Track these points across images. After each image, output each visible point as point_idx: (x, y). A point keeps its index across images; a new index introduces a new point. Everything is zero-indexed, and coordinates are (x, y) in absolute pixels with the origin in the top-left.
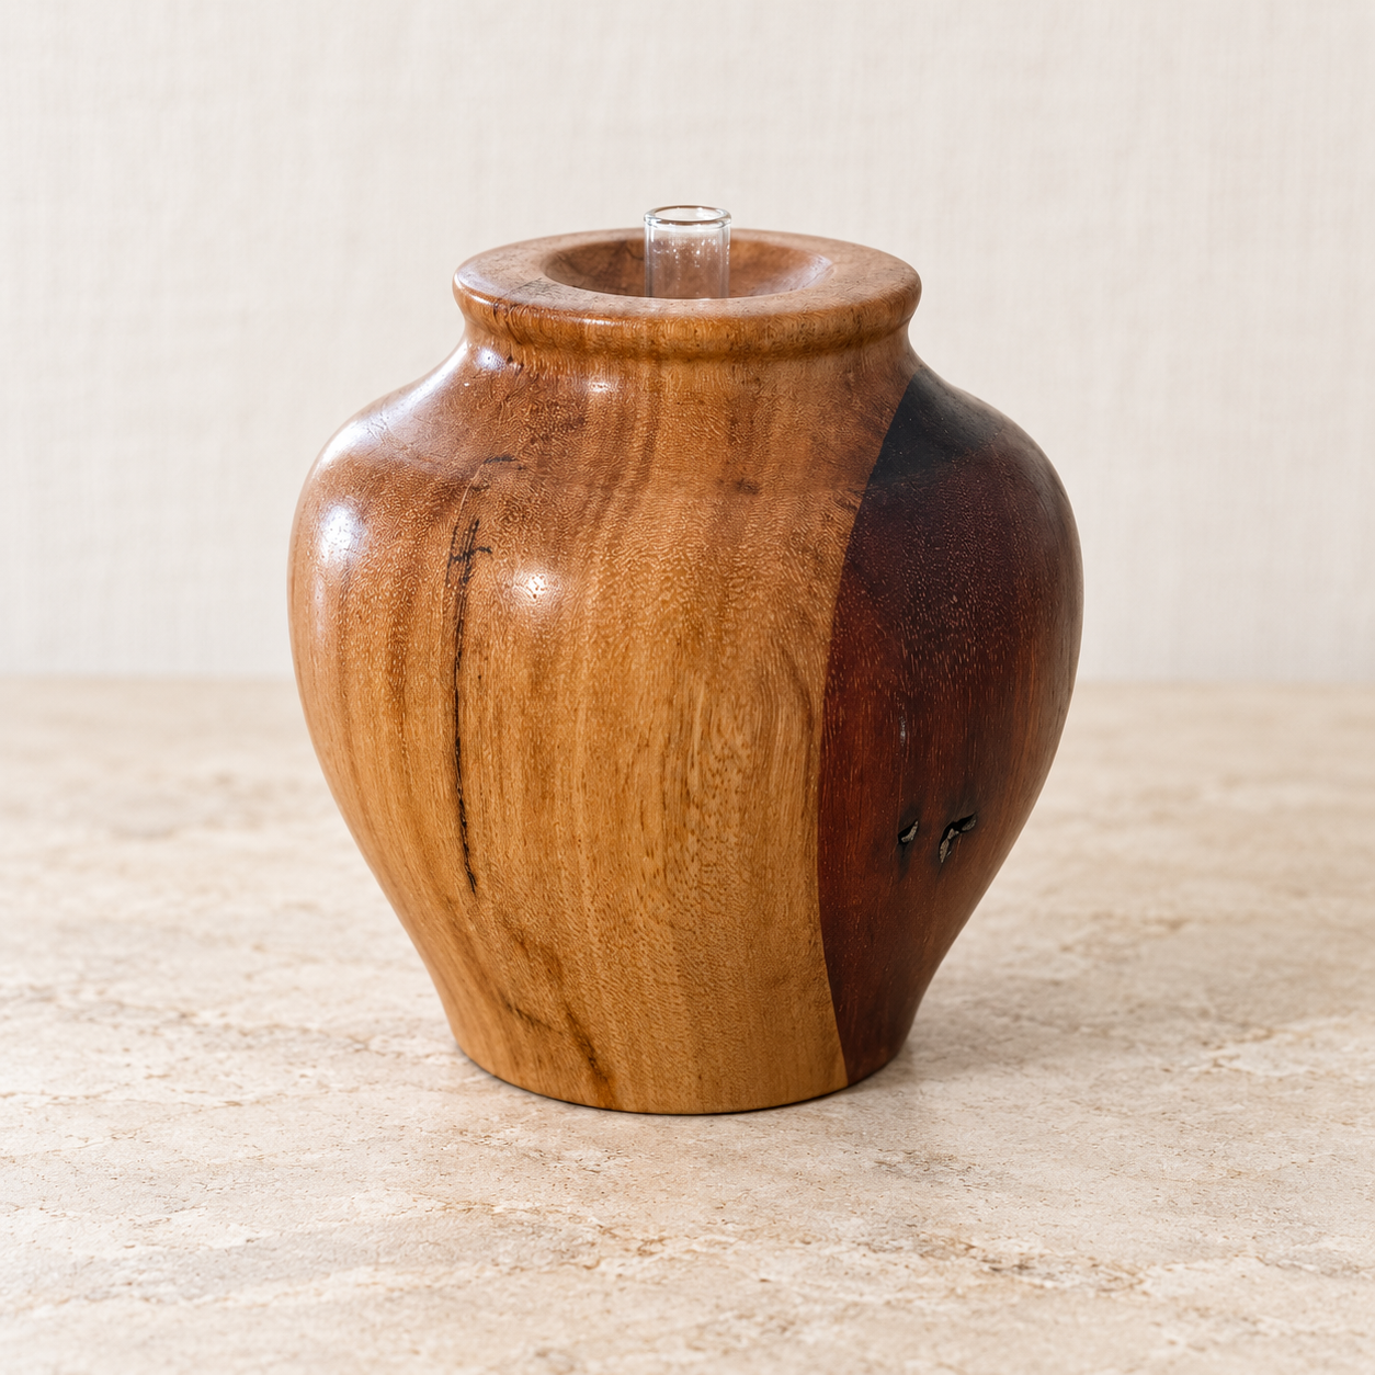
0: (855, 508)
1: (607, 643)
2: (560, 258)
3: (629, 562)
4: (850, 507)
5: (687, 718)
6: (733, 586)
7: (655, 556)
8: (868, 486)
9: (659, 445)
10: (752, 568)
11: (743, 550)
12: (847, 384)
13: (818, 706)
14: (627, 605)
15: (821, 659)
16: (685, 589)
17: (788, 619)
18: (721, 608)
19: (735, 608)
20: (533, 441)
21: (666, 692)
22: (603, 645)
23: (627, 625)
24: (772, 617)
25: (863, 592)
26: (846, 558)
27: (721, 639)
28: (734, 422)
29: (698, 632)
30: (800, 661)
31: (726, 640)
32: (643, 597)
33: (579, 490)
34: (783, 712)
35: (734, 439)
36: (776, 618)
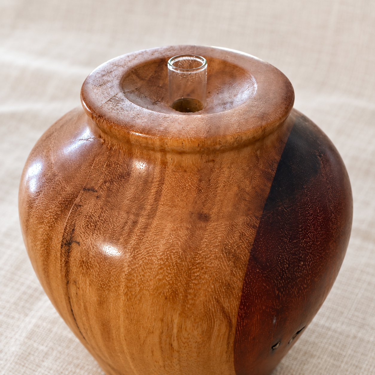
0: (256, 227)
1: (132, 294)
2: (132, 72)
3: (143, 258)
4: (254, 227)
5: (170, 325)
6: (193, 273)
7: (156, 256)
8: (263, 212)
9: (164, 192)
10: (203, 263)
11: (199, 254)
12: (257, 156)
13: (234, 321)
14: (141, 279)
15: (236, 303)
16: (169, 274)
17: (220, 286)
18: (187, 284)
19: (194, 283)
20: (105, 182)
21: (160, 316)
22: (130, 295)
23: (141, 288)
24: (213, 287)
25: (258, 270)
26: (251, 255)
27: (187, 296)
28: (200, 181)
29: (175, 293)
30: (226, 305)
31: (189, 297)
32: (149, 276)
33: (124, 214)
34: (217, 323)
35: (201, 190)
36: (214, 286)
